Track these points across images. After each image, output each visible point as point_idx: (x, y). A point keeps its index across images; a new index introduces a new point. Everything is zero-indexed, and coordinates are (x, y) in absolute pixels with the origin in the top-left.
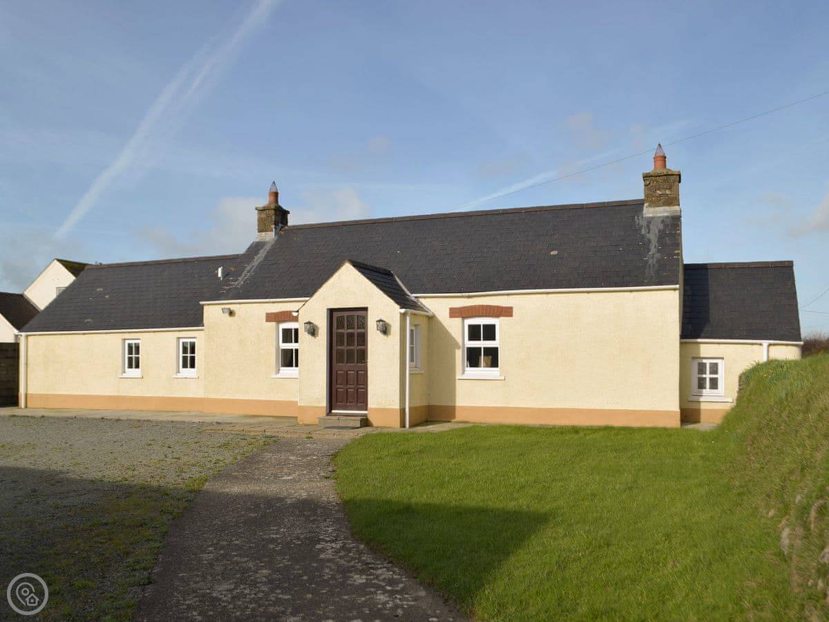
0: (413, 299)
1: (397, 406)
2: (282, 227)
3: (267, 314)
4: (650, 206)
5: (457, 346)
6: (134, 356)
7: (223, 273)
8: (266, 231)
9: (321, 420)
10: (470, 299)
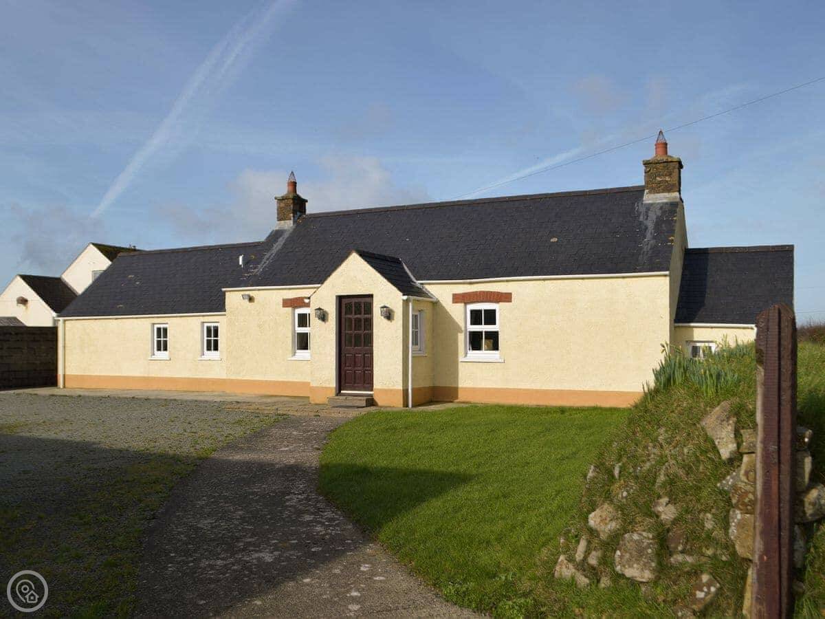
0: (419, 286)
1: (400, 387)
2: (300, 216)
3: (284, 300)
4: (650, 192)
5: (458, 329)
6: (162, 339)
7: (243, 260)
8: (285, 220)
9: (330, 399)
10: (472, 286)
